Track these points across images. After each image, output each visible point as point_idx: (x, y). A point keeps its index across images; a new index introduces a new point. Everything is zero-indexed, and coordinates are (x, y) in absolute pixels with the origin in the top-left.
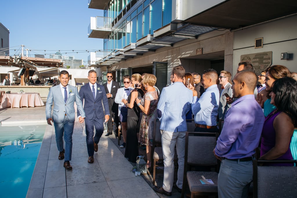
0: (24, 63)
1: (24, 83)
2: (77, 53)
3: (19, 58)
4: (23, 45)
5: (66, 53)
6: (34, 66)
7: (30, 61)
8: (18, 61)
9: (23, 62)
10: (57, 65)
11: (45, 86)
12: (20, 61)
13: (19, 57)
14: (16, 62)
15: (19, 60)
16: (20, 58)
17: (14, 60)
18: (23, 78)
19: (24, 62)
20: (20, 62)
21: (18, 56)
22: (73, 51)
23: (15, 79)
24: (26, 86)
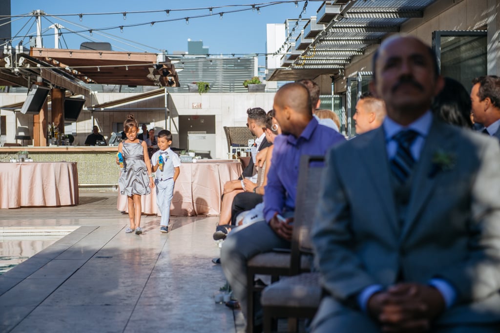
0: (39, 69)
1: (43, 140)
2: (187, 19)
3: (21, 52)
4: (38, 11)
5: (153, 23)
6: (81, 83)
7: (62, 65)
8: (20, 65)
9: (35, 66)
10: (151, 76)
11: (111, 147)
12: (25, 63)
13: (25, 49)
14: (14, 66)
15: (22, 60)
16: (27, 53)
17: (7, 60)
18: (41, 125)
19: (39, 65)
20: (28, 66)
21: (21, 47)
22: (168, 11)
23: (22, 134)
24: (46, 149)
